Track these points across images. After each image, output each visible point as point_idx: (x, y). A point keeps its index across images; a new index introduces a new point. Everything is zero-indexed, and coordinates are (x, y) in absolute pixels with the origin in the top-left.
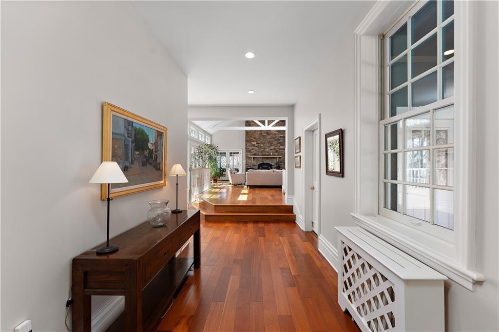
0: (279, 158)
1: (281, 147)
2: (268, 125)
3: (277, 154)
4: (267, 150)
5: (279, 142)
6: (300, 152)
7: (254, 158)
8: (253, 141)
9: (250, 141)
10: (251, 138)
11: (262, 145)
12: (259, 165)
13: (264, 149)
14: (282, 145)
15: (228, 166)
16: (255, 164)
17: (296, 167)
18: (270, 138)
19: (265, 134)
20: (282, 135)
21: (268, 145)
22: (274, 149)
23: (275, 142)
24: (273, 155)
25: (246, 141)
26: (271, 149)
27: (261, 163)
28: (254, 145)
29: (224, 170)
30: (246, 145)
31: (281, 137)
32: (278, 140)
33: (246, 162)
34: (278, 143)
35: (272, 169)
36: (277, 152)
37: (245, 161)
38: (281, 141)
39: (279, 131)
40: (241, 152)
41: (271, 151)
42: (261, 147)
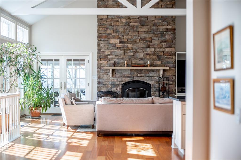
0: (164, 70)
1: (167, 50)
2: (142, 6)
3: (159, 63)
4: (142, 55)
5: (163, 39)
6: (232, 67)
7: (113, 70)
8: (113, 37)
9: (107, 37)
10: (108, 32)
11: (130, 46)
12: (123, 85)
13: (135, 52)
14: (170, 46)
15: (63, 85)
16: (117, 83)
17: (215, 107)
18: (146, 32)
19: (136, 24)
20: (170, 27)
21: (141, 45)
22: (154, 53)
23: (156, 41)
24: (151, 65)
25: (99, 37)
26: (147, 54)
27: (128, 80)
28: (115, 46)
29: (57, 94)
30: (99, 45)
31: (167, 29)
32: (162, 35)
33: (99, 78)
34: (162, 42)
35: (149, 96)
36: (159, 58)
37: (96, 77)
38: (168, 37)
39: (164, 18)
40: (88, 58)
41: (148, 57)
42: (128, 49)
